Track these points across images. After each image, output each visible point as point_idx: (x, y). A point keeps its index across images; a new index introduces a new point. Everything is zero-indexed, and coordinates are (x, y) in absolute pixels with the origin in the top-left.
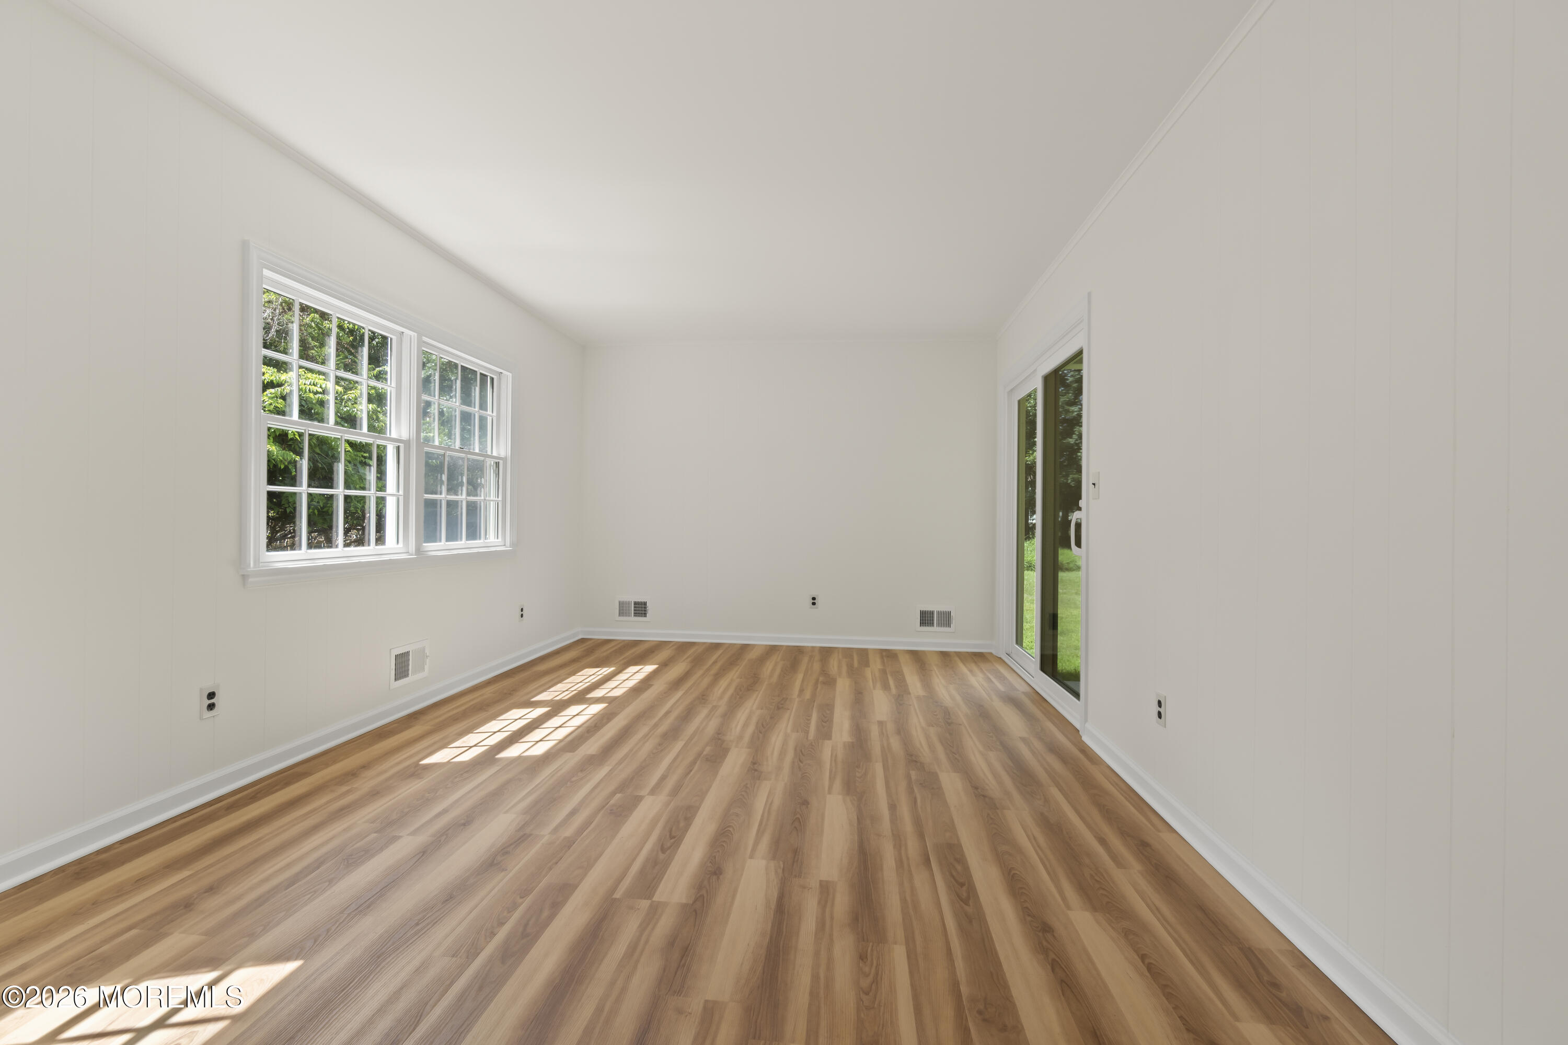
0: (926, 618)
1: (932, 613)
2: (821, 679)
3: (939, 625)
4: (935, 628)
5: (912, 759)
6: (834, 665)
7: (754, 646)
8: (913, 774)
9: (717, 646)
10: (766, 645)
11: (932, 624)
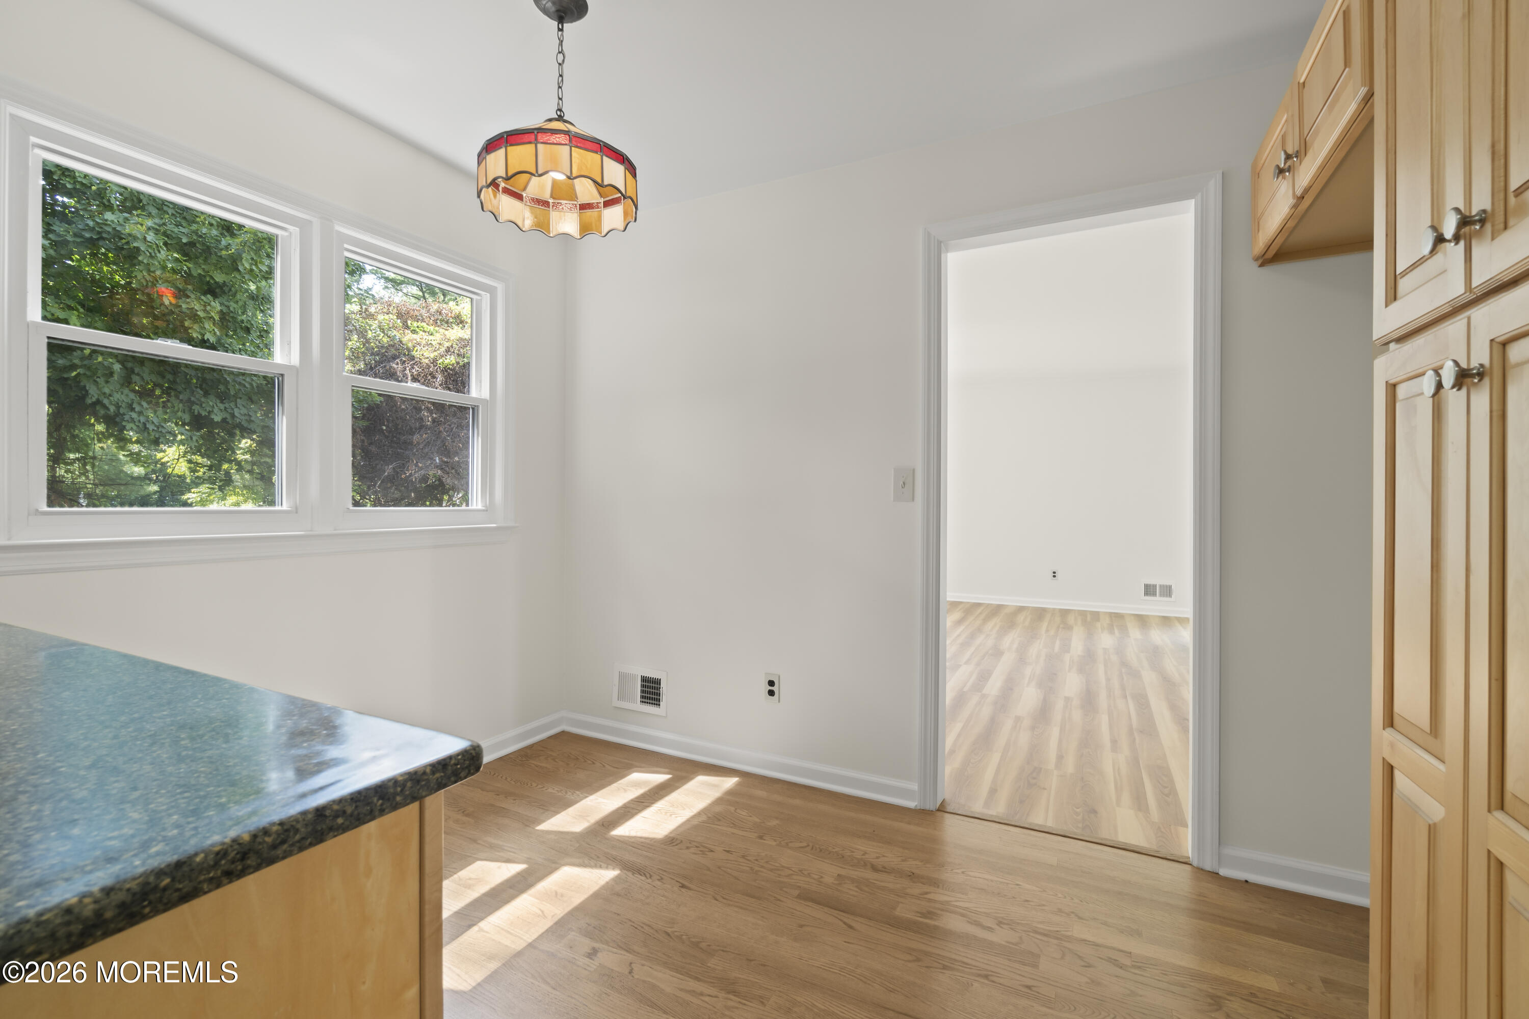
0: (1149, 590)
1: (1155, 586)
2: (1061, 626)
3: (1161, 595)
4: (1158, 598)
5: (1124, 663)
6: (1071, 620)
7: (1007, 605)
8: (1123, 670)
9: (979, 605)
10: (1017, 606)
11: (1154, 594)
